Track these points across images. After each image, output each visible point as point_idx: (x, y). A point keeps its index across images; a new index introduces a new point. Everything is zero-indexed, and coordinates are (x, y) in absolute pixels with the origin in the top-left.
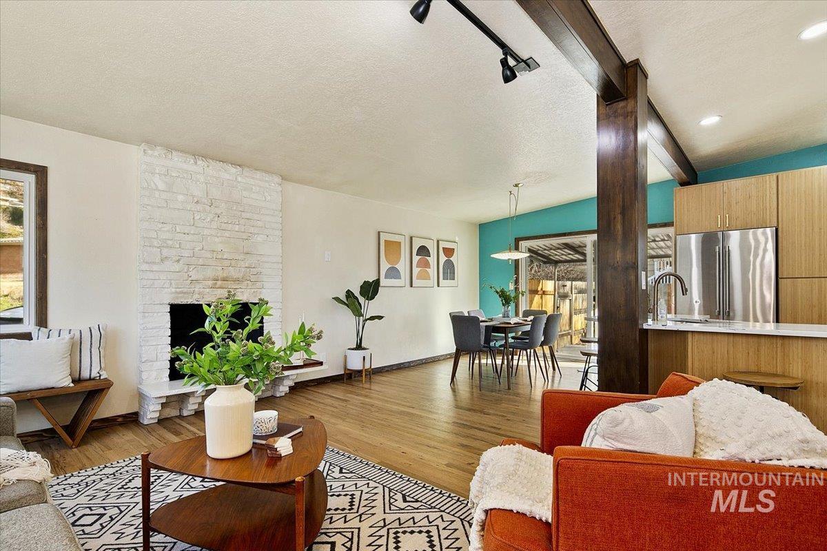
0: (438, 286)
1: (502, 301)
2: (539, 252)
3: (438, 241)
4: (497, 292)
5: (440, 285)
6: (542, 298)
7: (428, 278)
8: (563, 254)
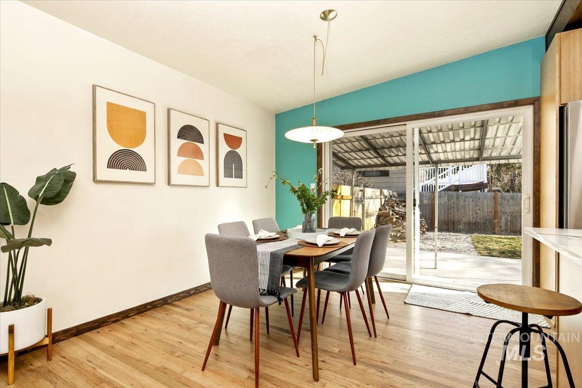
0: (218, 185)
1: (302, 205)
2: (340, 155)
3: (217, 124)
4: (295, 192)
5: (220, 185)
6: (340, 202)
7: (199, 172)
8: (362, 158)
